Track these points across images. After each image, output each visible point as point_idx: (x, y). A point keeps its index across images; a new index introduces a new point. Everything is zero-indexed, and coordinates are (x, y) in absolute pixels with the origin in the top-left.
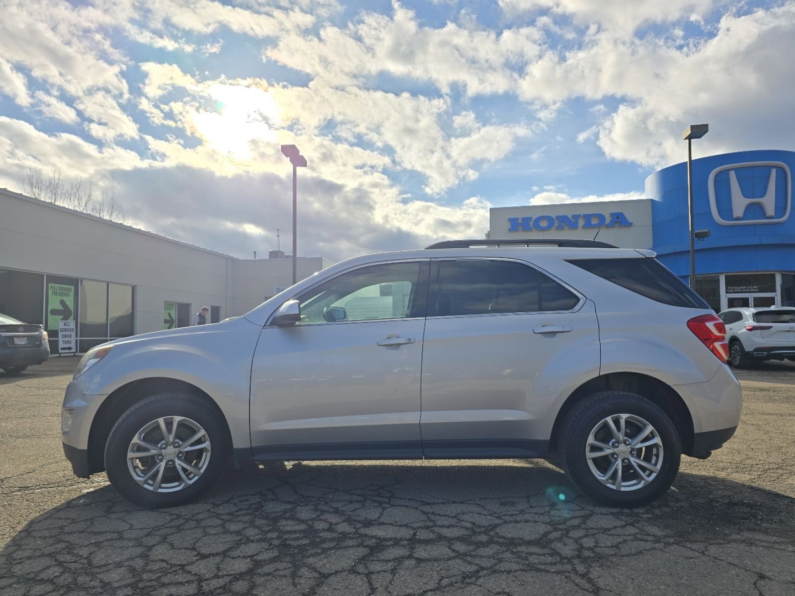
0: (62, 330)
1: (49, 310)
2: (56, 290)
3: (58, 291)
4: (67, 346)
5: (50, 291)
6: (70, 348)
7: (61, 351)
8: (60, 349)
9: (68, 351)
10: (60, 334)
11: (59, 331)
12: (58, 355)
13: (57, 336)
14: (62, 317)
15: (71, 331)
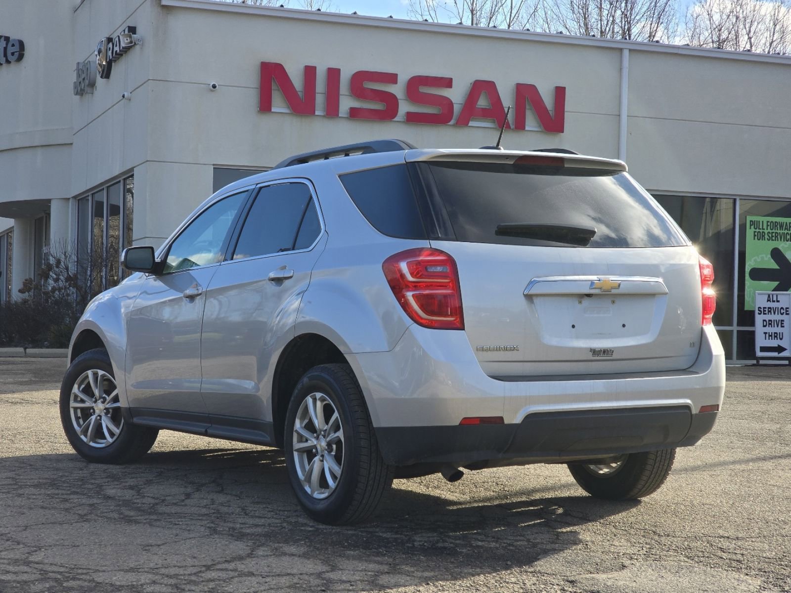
0: (762, 311)
1: (748, 269)
2: (763, 229)
3: (766, 231)
4: (774, 343)
5: (750, 232)
6: (780, 349)
7: (759, 354)
8: (758, 349)
9: (775, 354)
10: (759, 319)
11: (757, 312)
12: (755, 362)
13: (753, 324)
14: (776, 283)
15: (782, 314)
